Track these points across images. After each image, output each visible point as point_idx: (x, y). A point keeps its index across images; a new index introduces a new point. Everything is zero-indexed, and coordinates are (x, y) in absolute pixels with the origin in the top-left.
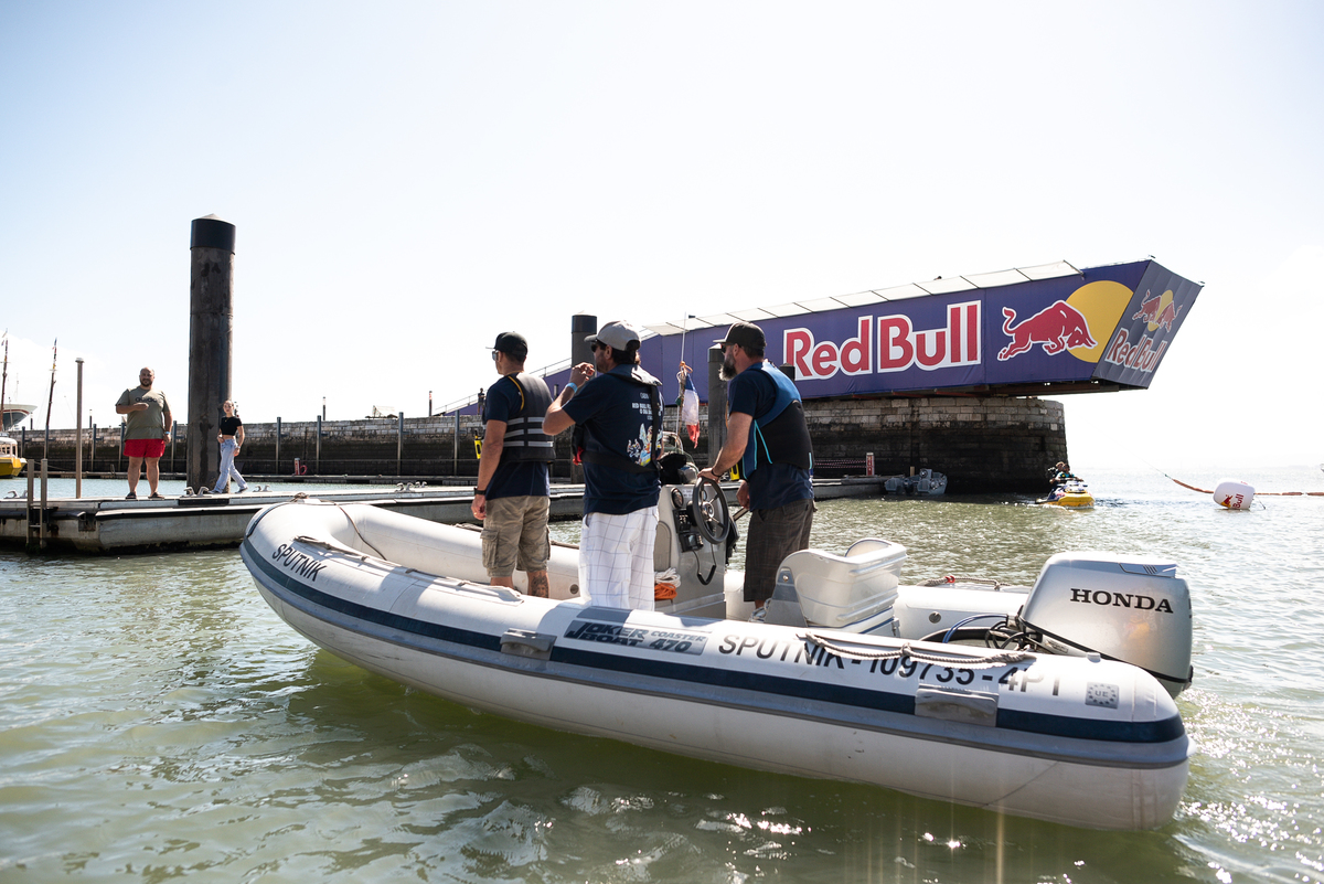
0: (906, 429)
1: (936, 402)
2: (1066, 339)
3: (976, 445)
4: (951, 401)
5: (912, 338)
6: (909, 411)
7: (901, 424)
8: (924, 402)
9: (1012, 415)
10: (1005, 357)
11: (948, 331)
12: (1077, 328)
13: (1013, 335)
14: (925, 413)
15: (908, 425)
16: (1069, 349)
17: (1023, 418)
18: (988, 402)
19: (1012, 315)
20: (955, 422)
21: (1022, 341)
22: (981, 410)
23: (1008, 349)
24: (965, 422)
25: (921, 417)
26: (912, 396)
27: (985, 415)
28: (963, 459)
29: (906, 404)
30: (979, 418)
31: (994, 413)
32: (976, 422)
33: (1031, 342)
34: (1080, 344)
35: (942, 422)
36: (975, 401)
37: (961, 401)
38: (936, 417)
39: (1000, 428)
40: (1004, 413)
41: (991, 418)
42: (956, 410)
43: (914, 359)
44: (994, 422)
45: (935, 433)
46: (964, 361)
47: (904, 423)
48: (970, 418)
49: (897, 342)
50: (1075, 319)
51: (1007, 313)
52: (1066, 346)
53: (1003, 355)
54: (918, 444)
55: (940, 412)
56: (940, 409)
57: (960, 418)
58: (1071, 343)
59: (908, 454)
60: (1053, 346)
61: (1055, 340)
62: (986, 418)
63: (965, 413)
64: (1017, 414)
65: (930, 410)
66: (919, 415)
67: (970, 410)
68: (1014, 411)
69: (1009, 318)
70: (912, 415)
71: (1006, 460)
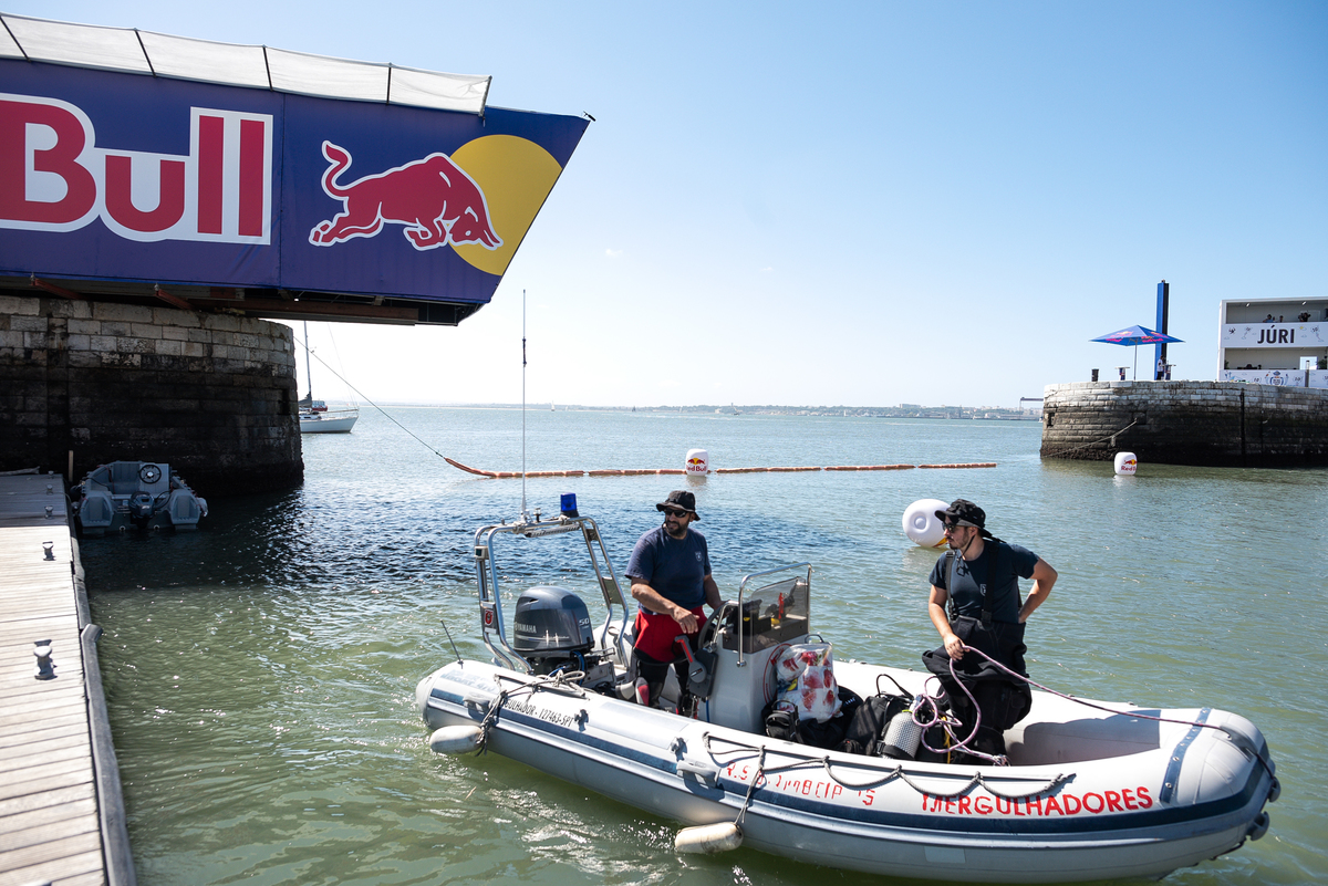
0: (35, 364)
1: (109, 312)
2: (449, 225)
3: (193, 404)
4: (144, 313)
5: (93, 159)
6: (42, 324)
7: (20, 353)
8: (80, 309)
9: (251, 349)
10: (327, 238)
11: (191, 163)
12: (469, 210)
13: (345, 199)
14: (81, 333)
15: (40, 357)
16: (453, 244)
17: (264, 356)
18: (215, 321)
19: (343, 160)
20: (150, 357)
21: (362, 215)
22: (203, 336)
23: (332, 225)
24: (173, 358)
25: (75, 342)
26: (50, 293)
27: (210, 347)
28: (171, 431)
29: (32, 308)
30: (198, 352)
31: (224, 343)
32: (193, 359)
33: (381, 220)
34: (472, 238)
35: (125, 355)
36: (191, 319)
37: (163, 315)
38: (110, 343)
39: (234, 373)
40: (236, 346)
41: (220, 352)
42: (153, 332)
43: (99, 209)
44: (225, 361)
45: (106, 377)
46: (230, 233)
47: (28, 352)
48: (182, 350)
49: (45, 161)
50: (464, 193)
51: (332, 153)
52: (449, 238)
53: (320, 235)
54: (66, 398)
55: (118, 334)
56: (119, 327)
57: (163, 348)
58: (458, 234)
59: (41, 419)
60: (424, 234)
61: (428, 223)
62: (211, 352)
63: (172, 339)
64: (259, 349)
65: (94, 326)
66: (66, 335)
67: (182, 334)
68: (253, 341)
69: (336, 163)
70: (49, 333)
71: (244, 432)
